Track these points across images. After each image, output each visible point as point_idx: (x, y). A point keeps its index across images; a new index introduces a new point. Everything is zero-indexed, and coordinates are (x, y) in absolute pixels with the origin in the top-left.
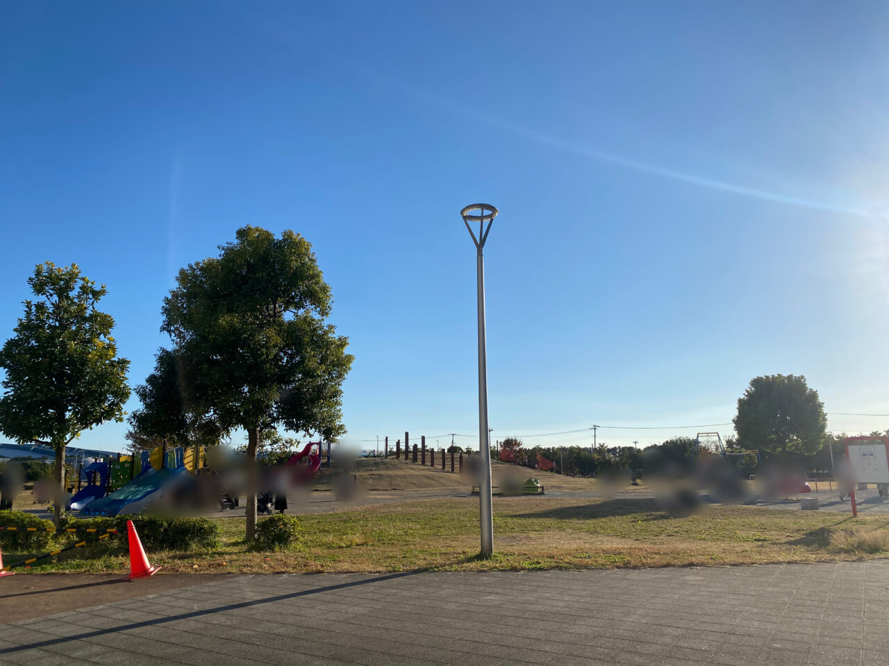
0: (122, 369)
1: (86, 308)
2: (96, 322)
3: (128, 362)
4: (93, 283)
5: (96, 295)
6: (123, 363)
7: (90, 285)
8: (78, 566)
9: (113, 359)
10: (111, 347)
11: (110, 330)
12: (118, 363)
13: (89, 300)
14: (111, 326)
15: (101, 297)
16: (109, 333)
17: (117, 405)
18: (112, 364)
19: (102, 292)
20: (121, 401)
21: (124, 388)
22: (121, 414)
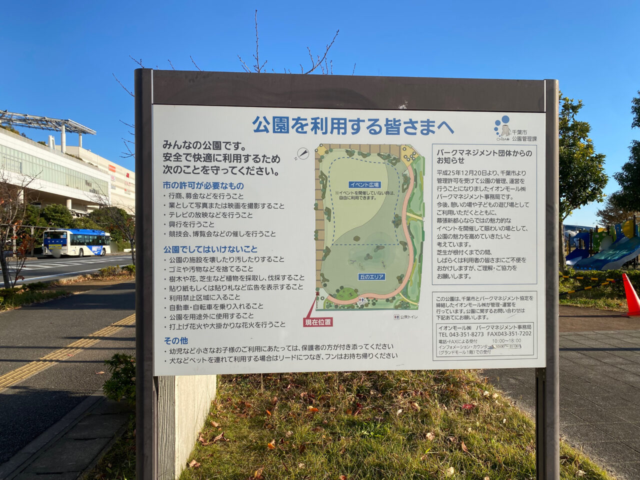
0: (600, 162)
1: (568, 121)
2: (577, 129)
3: (604, 156)
4: (572, 101)
5: (575, 109)
6: (600, 158)
7: (570, 102)
8: (585, 303)
9: (592, 156)
10: (589, 147)
11: (587, 134)
12: (596, 157)
13: (570, 114)
14: (588, 131)
15: (579, 110)
16: (587, 137)
17: (598, 189)
18: (592, 159)
19: (580, 106)
20: (601, 186)
21: (602, 176)
22: (601, 197)
